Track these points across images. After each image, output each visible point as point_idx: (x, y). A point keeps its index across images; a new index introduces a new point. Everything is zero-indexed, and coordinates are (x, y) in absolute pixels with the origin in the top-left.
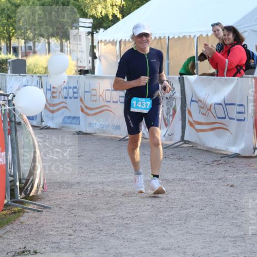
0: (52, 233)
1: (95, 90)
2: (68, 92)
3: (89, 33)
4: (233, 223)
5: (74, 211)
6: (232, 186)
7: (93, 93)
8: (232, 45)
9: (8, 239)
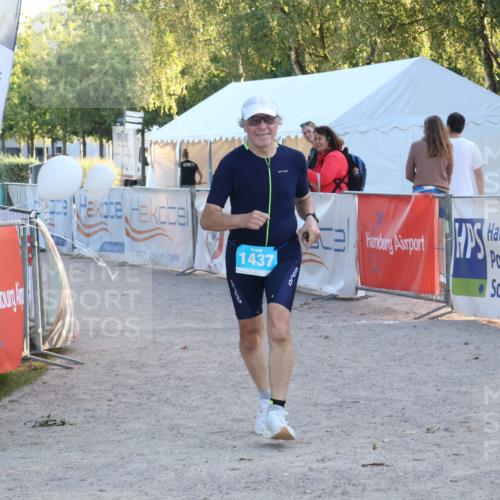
0: (84, 397)
1: (145, 207)
2: (109, 209)
3: (138, 131)
4: (327, 387)
5: (115, 369)
6: (326, 337)
7: (143, 210)
8: (327, 152)
9: (26, 404)
